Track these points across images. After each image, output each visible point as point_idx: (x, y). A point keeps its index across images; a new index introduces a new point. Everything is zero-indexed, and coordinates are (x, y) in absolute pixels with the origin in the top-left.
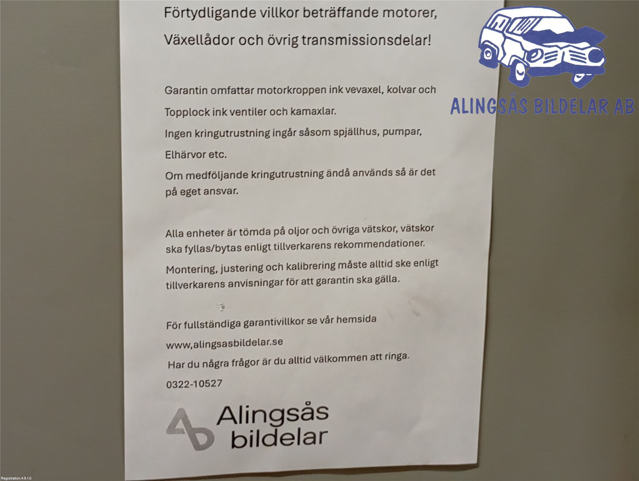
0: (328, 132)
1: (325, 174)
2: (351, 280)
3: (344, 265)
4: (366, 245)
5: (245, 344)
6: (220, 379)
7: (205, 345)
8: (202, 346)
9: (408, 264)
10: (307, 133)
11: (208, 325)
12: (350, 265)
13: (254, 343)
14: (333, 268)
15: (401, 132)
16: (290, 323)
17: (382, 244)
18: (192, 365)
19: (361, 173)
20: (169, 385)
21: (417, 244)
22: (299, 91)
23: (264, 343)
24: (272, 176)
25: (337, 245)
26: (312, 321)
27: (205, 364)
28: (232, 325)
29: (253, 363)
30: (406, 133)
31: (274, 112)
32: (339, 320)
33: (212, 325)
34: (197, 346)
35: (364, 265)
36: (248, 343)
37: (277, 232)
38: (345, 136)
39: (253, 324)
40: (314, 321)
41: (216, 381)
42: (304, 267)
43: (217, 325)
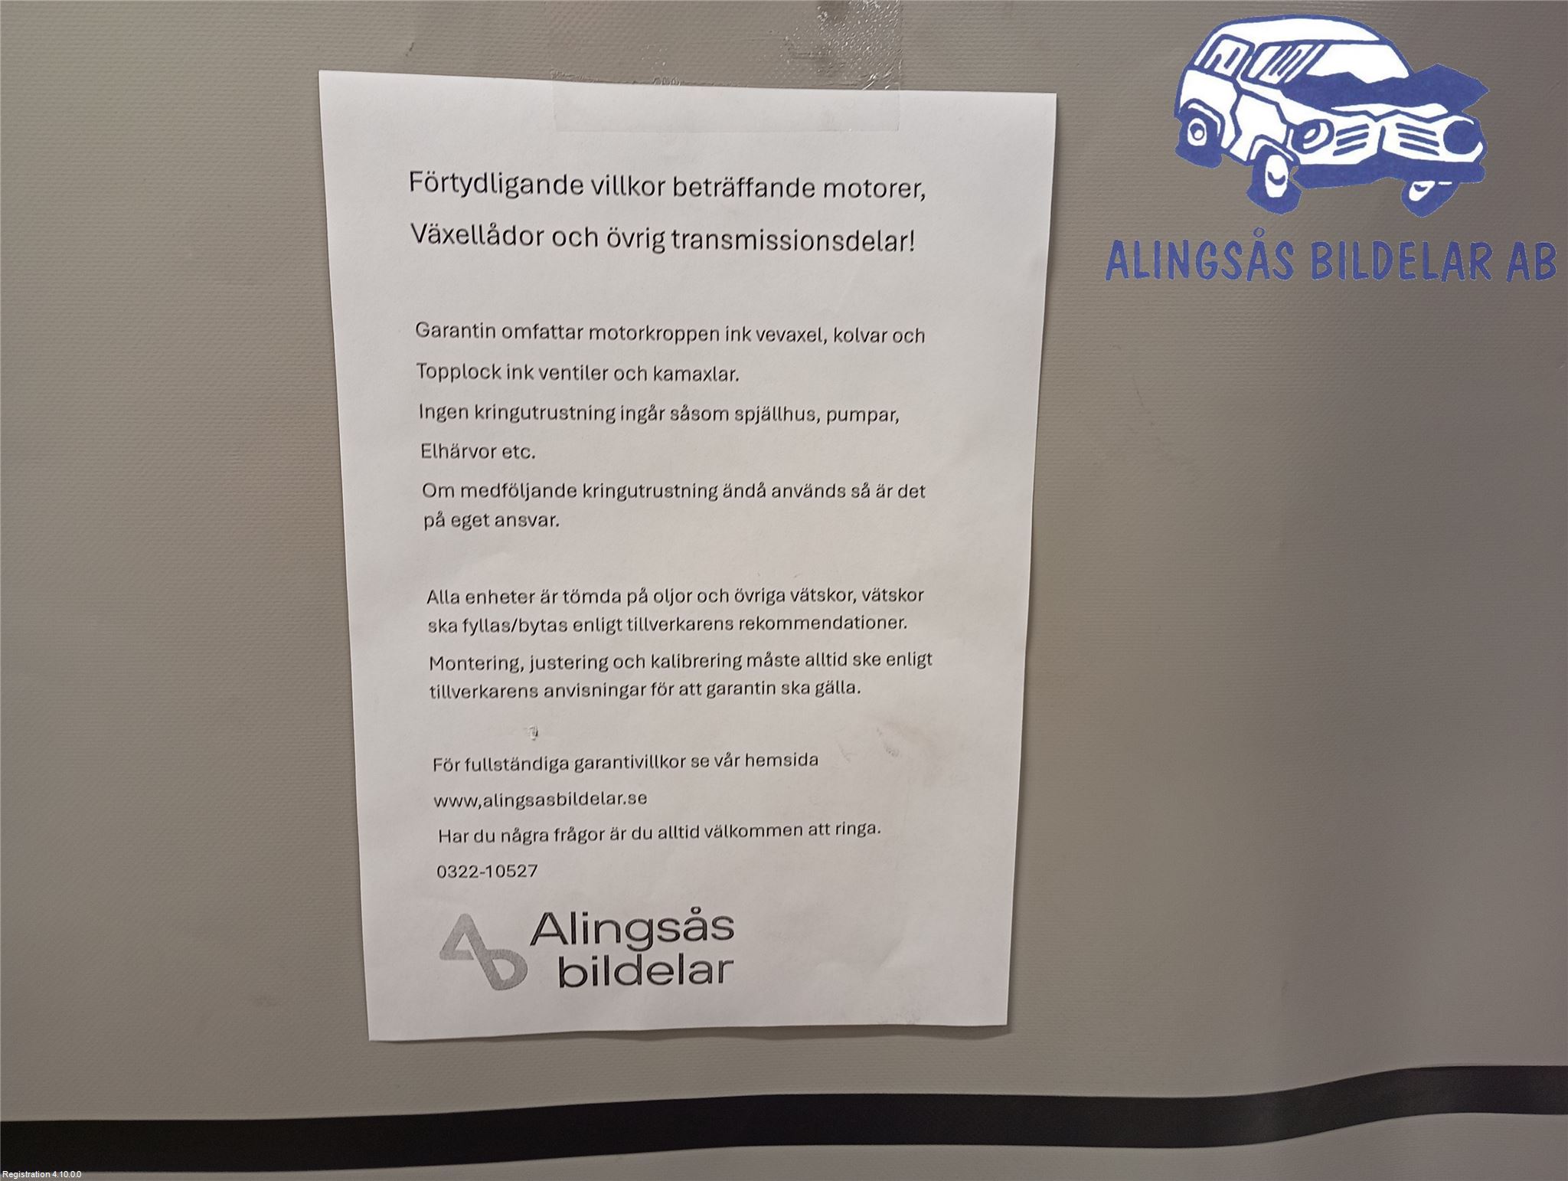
0: (724, 414)
1: (720, 493)
2: (771, 688)
3: (758, 661)
4: (799, 623)
5: (577, 801)
6: (535, 863)
7: (505, 801)
8: (499, 803)
9: (876, 660)
10: (685, 414)
11: (509, 765)
12: (769, 661)
13: (594, 800)
14: (736, 665)
15: (861, 415)
16: (659, 764)
17: (827, 623)
18: (481, 837)
19: (788, 491)
20: (442, 872)
21: (891, 624)
22: (668, 335)
23: (613, 800)
24: (621, 494)
25: (744, 624)
26: (700, 763)
27: (506, 836)
28: (555, 768)
29: (593, 836)
30: (870, 417)
31: (622, 375)
32: (750, 761)
33: (517, 766)
34: (489, 802)
35: (795, 661)
36: (583, 800)
37: (632, 598)
38: (758, 422)
39: (592, 765)
40: (703, 762)
41: (527, 866)
42: (684, 661)
43: (526, 765)
